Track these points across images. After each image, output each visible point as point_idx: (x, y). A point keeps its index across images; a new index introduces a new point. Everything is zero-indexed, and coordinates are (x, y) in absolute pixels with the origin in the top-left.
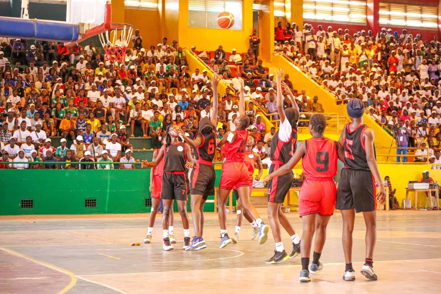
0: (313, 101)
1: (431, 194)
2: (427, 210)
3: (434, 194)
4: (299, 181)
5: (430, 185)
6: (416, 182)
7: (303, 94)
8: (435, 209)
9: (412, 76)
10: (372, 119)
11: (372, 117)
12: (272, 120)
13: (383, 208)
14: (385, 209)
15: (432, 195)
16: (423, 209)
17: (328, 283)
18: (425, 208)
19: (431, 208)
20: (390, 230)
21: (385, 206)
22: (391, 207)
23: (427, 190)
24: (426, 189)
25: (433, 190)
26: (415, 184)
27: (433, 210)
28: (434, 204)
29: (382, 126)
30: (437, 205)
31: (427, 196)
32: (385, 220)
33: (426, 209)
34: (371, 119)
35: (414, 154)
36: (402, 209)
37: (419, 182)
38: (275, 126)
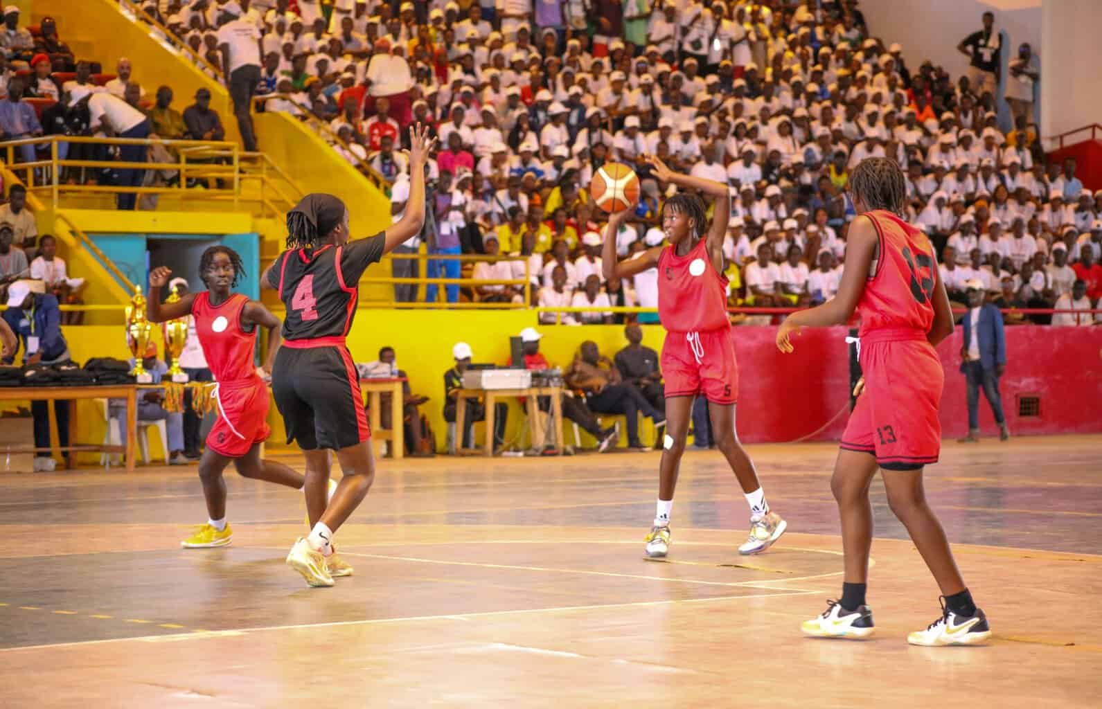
0: (154, 100)
1: (536, 405)
2: (526, 455)
3: (545, 403)
4: (106, 366)
5: (535, 376)
6: (491, 366)
7: (124, 77)
8: (549, 451)
9: (475, 23)
10: (349, 160)
11: (347, 153)
12: (16, 162)
13: (384, 451)
14: (389, 454)
15: (541, 408)
16: (512, 454)
17: (195, 696)
18: (517, 450)
19: (537, 450)
20: (408, 521)
21: (389, 444)
22: (411, 449)
23: (524, 394)
24: (521, 390)
25: (545, 392)
26: (486, 374)
27: (543, 454)
28: (548, 436)
29: (382, 186)
30: (556, 440)
31: (525, 411)
32: (390, 491)
33: (521, 454)
34: (343, 163)
35: (470, 277)
36: (447, 454)
37: (501, 368)
38: (26, 182)
